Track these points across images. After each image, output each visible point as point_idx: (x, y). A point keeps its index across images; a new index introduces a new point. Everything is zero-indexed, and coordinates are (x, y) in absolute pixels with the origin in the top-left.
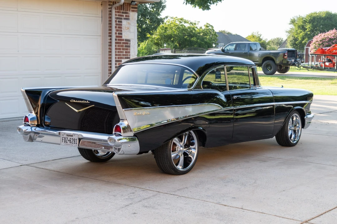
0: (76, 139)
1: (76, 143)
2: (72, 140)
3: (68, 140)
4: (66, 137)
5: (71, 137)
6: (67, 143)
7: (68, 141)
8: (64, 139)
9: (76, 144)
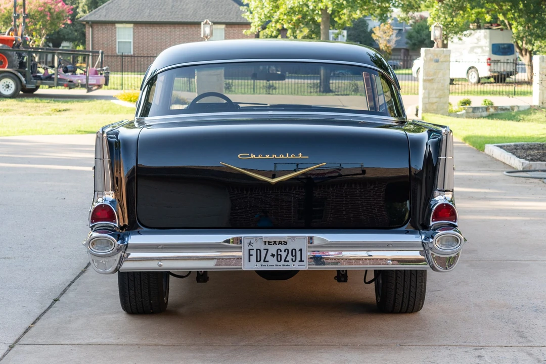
0: (301, 250)
1: (298, 258)
2: (284, 255)
3: (269, 254)
4: (262, 247)
5: (283, 247)
6: (265, 263)
7: (269, 258)
8: (253, 253)
9: (301, 261)
